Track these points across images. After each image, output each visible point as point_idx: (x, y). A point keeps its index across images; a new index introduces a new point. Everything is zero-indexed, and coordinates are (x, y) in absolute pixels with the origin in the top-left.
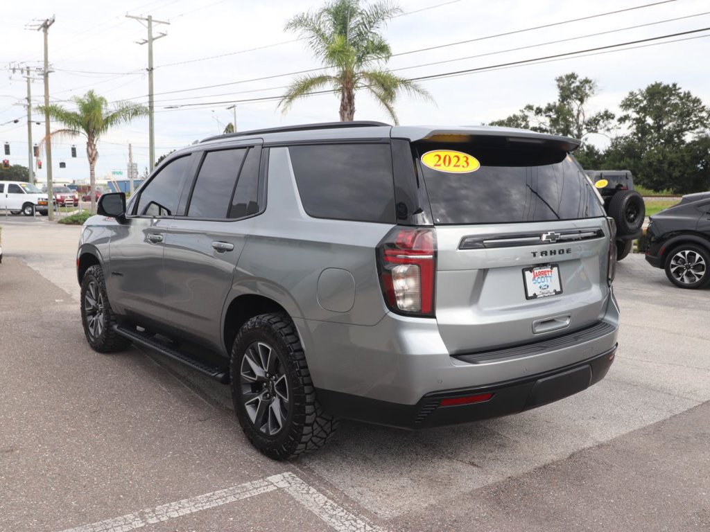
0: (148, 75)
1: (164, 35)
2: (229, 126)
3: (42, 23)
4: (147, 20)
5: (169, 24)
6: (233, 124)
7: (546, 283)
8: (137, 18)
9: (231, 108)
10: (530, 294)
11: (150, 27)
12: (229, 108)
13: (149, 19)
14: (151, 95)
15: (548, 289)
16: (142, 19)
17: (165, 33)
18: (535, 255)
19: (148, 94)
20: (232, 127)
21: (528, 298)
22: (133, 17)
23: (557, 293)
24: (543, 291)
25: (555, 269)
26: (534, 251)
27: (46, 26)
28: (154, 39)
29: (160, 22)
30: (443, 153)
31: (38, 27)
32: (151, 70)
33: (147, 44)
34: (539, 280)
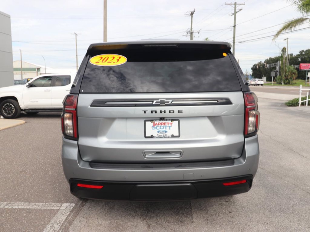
0: (233, 29)
1: (241, 10)
2: (283, 49)
3: (190, 13)
4: (234, 4)
5: (244, 4)
6: (286, 47)
8: (230, 4)
9: (286, 39)
10: (148, 135)
11: (235, 7)
12: (285, 40)
13: (235, 4)
14: (234, 38)
15: (166, 134)
16: (232, 4)
17: (241, 9)
18: (145, 113)
19: (233, 37)
20: (285, 49)
21: (146, 137)
22: (228, 4)
24: (160, 134)
25: (176, 123)
26: (145, 110)
27: (192, 14)
28: (237, 12)
29: (240, 4)
30: (104, 56)
31: (189, 15)
32: (235, 26)
33: (234, 15)
34: (158, 128)
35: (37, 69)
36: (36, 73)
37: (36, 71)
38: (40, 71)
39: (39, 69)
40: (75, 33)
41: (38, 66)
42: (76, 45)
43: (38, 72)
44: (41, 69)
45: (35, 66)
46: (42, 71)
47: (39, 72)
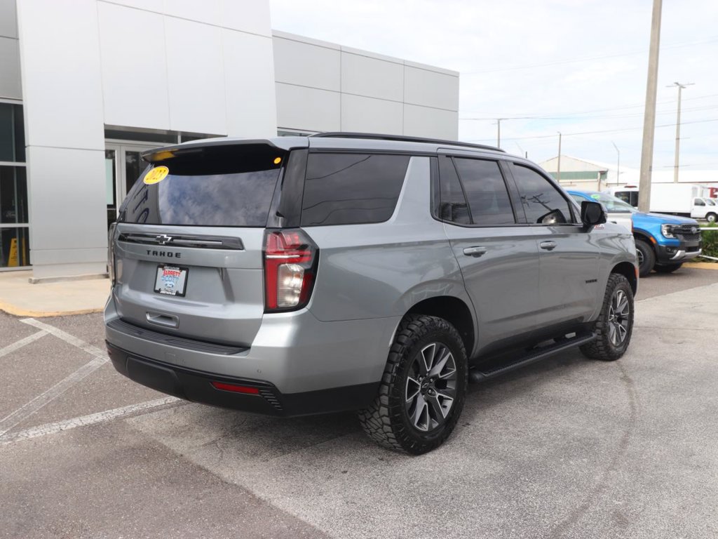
7: (172, 283)
10: (157, 289)
15: (172, 289)
18: (148, 254)
21: (155, 291)
23: (178, 294)
24: (167, 289)
25: (184, 272)
26: (149, 250)
34: (167, 279)
35: (599, 174)
36: (598, 183)
37: (597, 178)
38: (606, 177)
39: (603, 174)
40: (677, 84)
41: (603, 167)
42: (679, 113)
43: (603, 182)
44: (609, 174)
45: (597, 166)
46: (611, 178)
47: (604, 180)
